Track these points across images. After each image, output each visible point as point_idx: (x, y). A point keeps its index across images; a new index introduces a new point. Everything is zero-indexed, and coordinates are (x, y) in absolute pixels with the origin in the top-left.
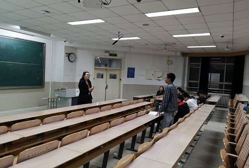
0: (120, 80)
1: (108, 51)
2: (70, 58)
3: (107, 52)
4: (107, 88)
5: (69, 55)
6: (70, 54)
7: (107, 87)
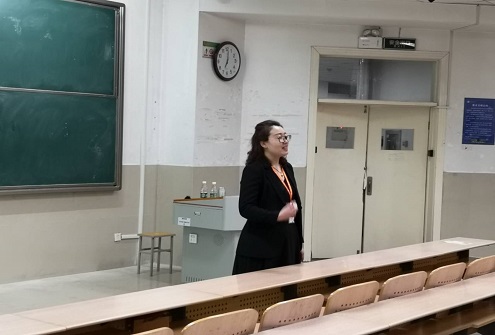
0: (431, 153)
1: (378, 28)
2: (221, 63)
3: (371, 30)
4: (368, 190)
5: (214, 51)
6: (218, 47)
7: (369, 186)
